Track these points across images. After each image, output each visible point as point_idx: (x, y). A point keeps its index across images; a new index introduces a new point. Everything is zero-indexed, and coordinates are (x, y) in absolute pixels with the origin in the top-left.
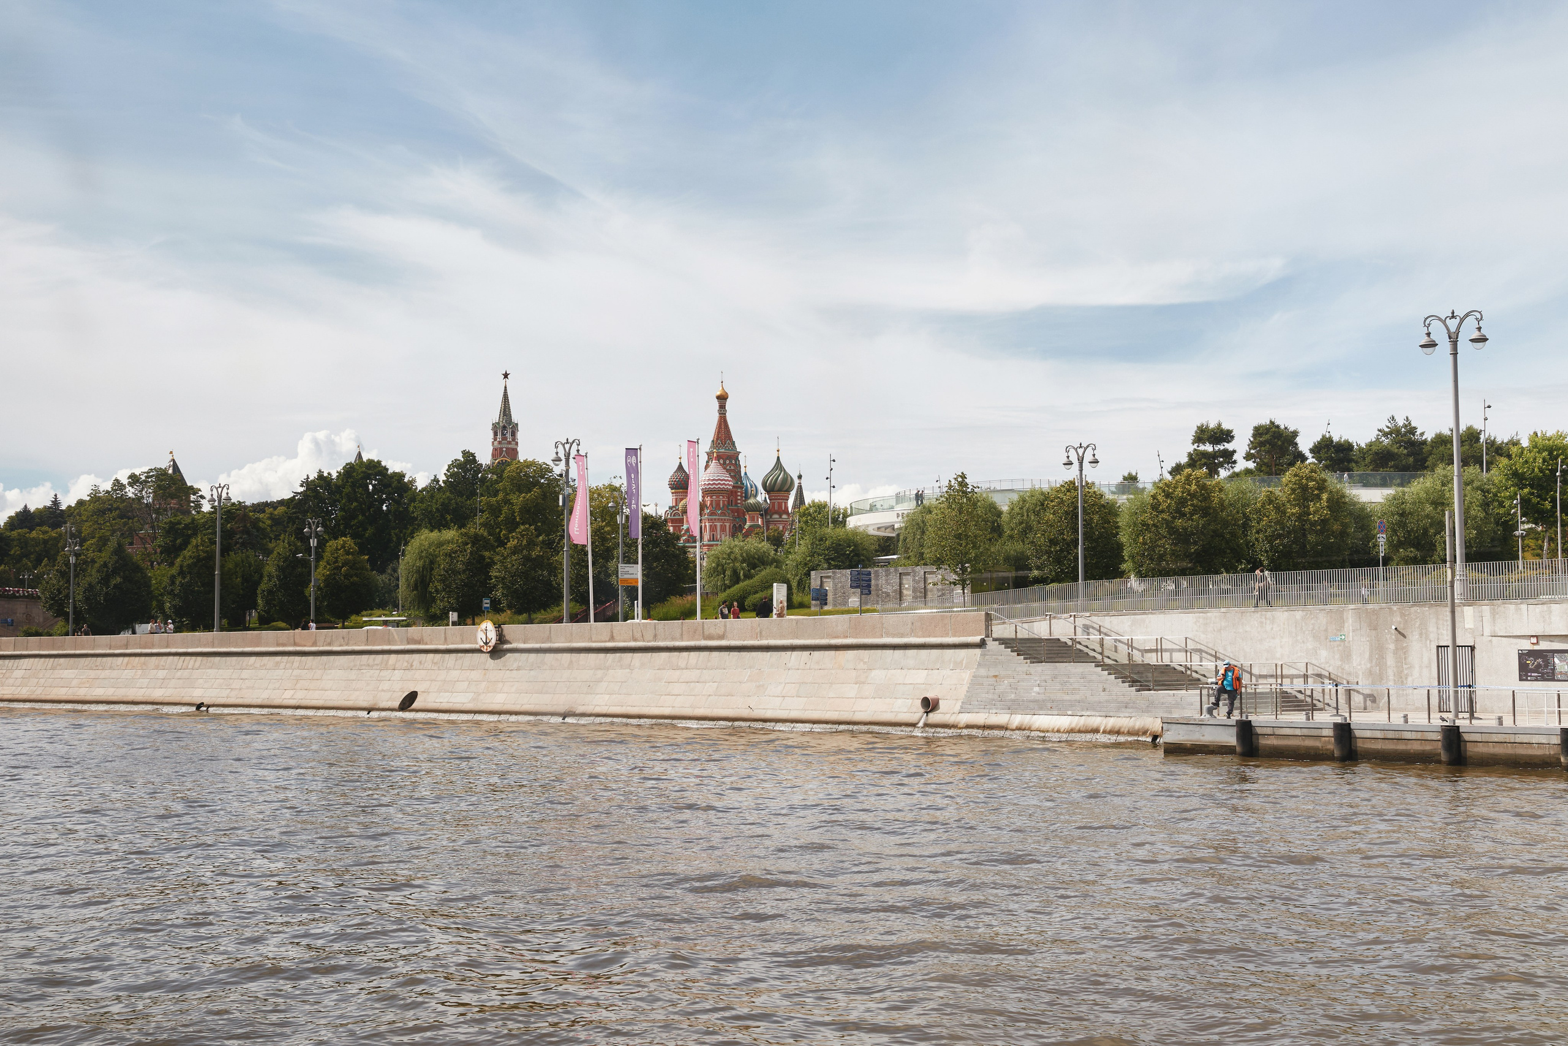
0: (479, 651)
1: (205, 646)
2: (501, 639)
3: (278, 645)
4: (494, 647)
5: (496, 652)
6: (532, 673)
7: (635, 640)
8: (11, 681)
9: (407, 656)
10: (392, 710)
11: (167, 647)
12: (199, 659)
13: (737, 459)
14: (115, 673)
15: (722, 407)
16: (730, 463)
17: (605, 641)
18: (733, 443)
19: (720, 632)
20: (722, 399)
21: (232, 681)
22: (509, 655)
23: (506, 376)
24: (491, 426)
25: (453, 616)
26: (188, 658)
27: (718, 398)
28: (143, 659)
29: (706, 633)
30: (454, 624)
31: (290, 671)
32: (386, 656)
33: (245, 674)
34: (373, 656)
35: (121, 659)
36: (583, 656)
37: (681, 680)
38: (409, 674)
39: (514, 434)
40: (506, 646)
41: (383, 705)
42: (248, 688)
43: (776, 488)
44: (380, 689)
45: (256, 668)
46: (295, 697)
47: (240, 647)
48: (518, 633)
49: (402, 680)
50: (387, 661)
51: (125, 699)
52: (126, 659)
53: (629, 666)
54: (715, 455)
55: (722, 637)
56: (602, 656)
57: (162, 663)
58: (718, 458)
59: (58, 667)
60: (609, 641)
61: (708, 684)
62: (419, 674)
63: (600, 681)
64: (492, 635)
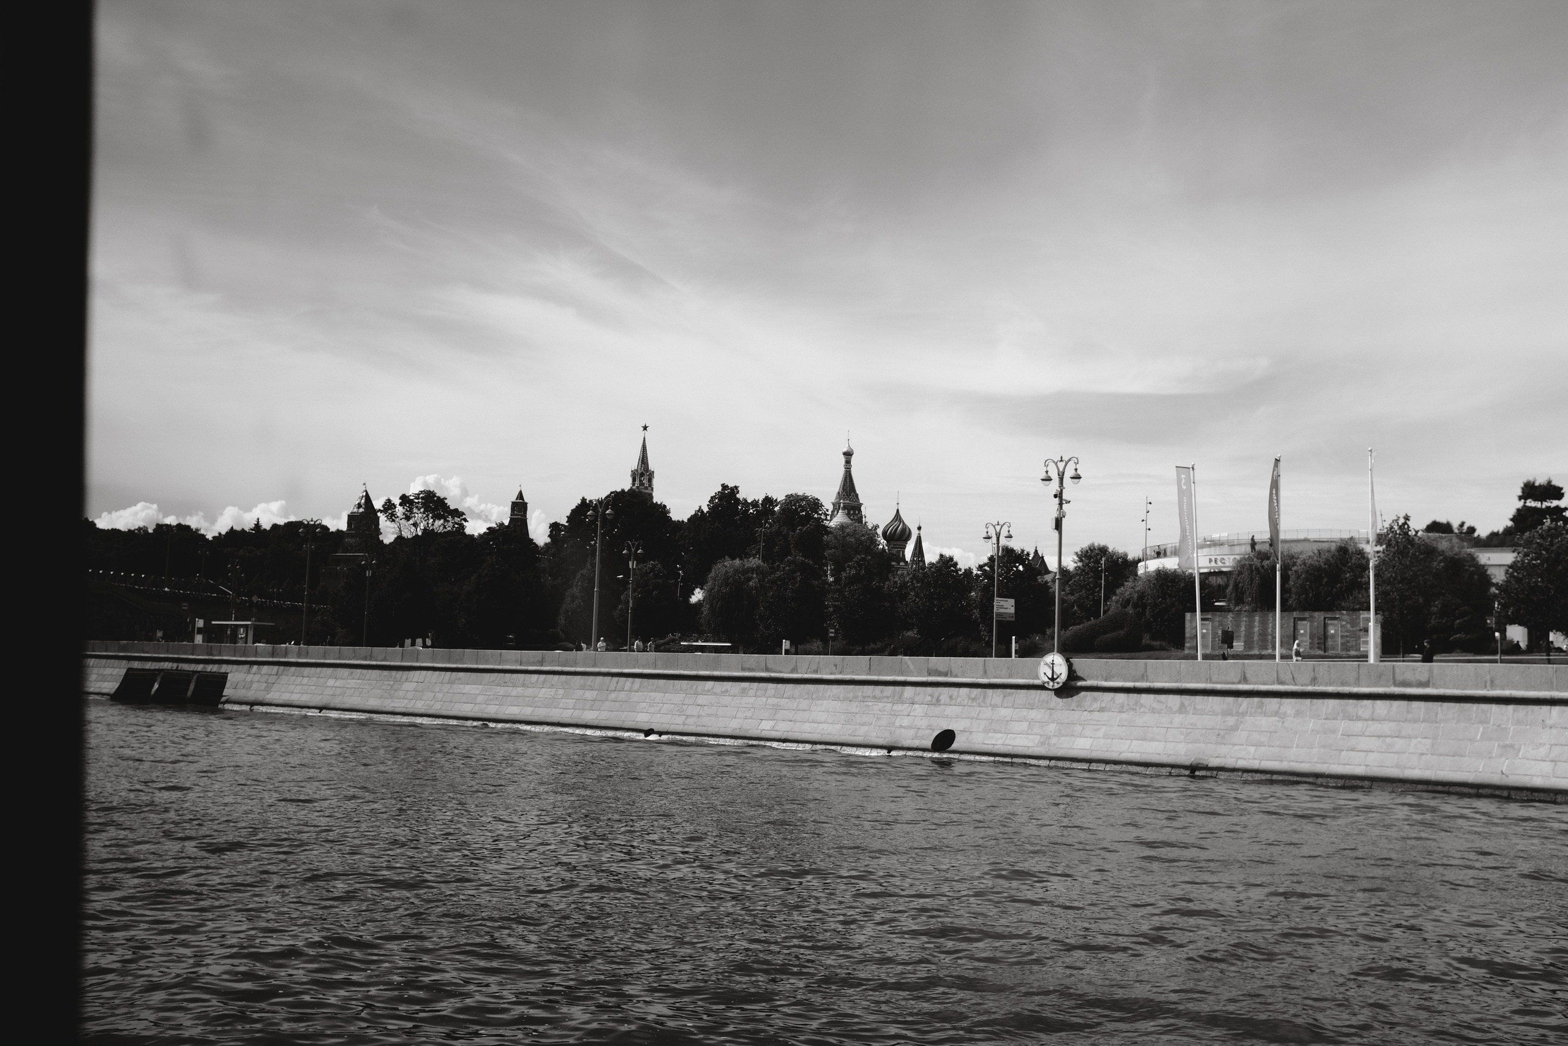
0: (1042, 687)
1: (644, 667)
2: (1072, 675)
3: (743, 669)
4: (1064, 684)
5: (1069, 689)
6: (1124, 716)
7: (1282, 683)
8: (401, 693)
9: (929, 690)
10: (924, 750)
11: (594, 666)
12: (638, 681)
13: (860, 511)
14: (530, 691)
15: (848, 462)
16: (854, 514)
17: (1233, 683)
18: (857, 495)
19: (1424, 678)
20: (848, 455)
21: (685, 707)
22: (1083, 694)
23: (645, 428)
24: (630, 473)
25: (786, 644)
26: (623, 679)
27: (845, 454)
28: (563, 677)
29: (1399, 678)
30: (787, 652)
31: (764, 699)
32: (898, 689)
33: (701, 700)
34: (880, 688)
35: (536, 676)
36: (1199, 699)
37: (1366, 734)
38: (937, 710)
39: (650, 481)
40: (1080, 684)
41: (907, 743)
42: (708, 715)
43: (896, 537)
44: (897, 724)
45: (715, 694)
46: (776, 728)
47: (692, 669)
48: (1092, 668)
49: (926, 715)
50: (902, 694)
51: (549, 720)
52: (542, 677)
53: (1276, 714)
54: (842, 505)
55: (1426, 684)
56: (1230, 700)
57: (589, 683)
58: (844, 508)
59: (457, 682)
60: (1239, 683)
61: (1414, 741)
62: (951, 710)
63: (1235, 728)
64: (1062, 670)
